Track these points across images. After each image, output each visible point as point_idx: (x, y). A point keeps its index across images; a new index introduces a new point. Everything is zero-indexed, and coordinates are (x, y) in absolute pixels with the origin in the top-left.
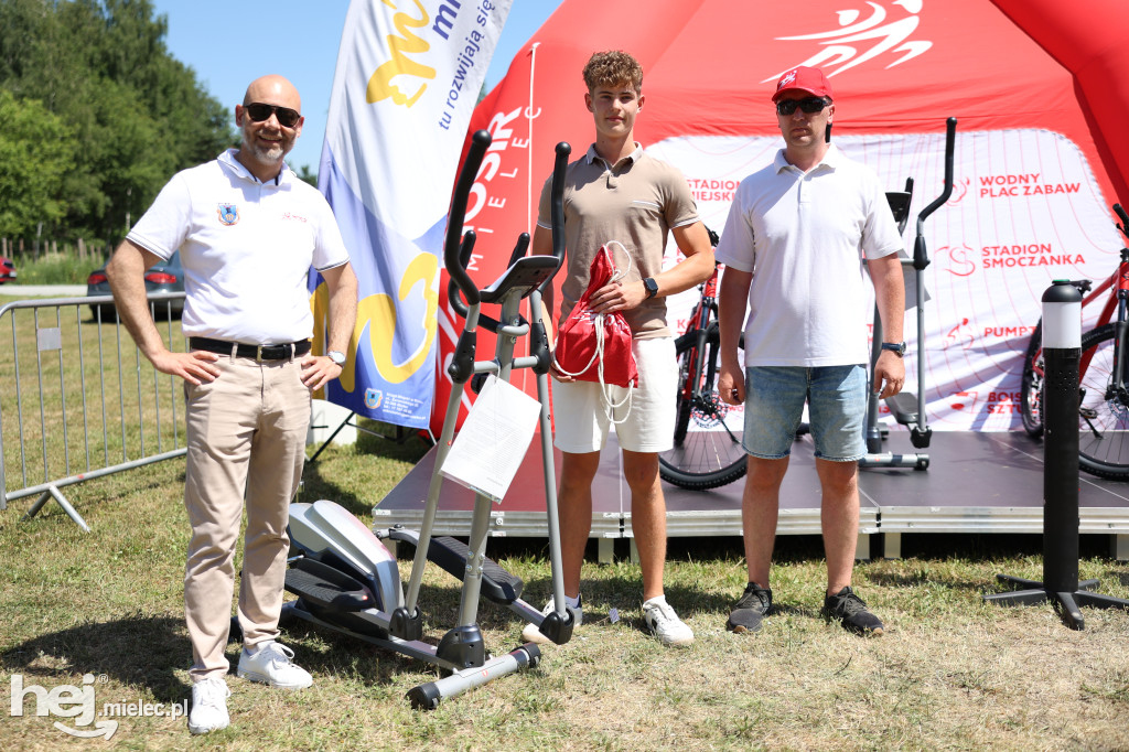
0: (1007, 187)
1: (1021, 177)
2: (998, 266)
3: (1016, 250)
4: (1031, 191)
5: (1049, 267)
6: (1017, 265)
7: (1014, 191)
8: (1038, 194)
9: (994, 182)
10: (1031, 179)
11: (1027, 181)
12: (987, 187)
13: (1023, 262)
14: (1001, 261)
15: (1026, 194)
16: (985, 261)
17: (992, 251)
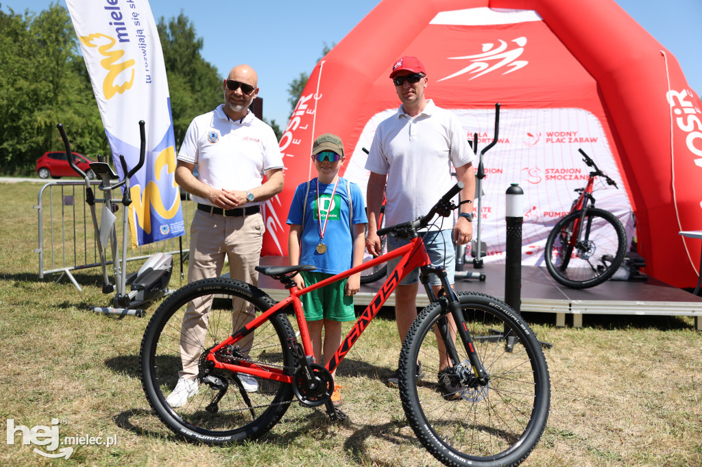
0: (560, 138)
1: (568, 133)
2: (553, 179)
3: (563, 171)
4: (572, 140)
5: (579, 181)
6: (563, 179)
7: (564, 140)
8: (576, 142)
9: (553, 135)
10: (573, 134)
11: (570, 135)
12: (550, 137)
13: (566, 177)
14: (555, 177)
15: (570, 142)
16: (546, 177)
17: (550, 171)
